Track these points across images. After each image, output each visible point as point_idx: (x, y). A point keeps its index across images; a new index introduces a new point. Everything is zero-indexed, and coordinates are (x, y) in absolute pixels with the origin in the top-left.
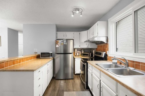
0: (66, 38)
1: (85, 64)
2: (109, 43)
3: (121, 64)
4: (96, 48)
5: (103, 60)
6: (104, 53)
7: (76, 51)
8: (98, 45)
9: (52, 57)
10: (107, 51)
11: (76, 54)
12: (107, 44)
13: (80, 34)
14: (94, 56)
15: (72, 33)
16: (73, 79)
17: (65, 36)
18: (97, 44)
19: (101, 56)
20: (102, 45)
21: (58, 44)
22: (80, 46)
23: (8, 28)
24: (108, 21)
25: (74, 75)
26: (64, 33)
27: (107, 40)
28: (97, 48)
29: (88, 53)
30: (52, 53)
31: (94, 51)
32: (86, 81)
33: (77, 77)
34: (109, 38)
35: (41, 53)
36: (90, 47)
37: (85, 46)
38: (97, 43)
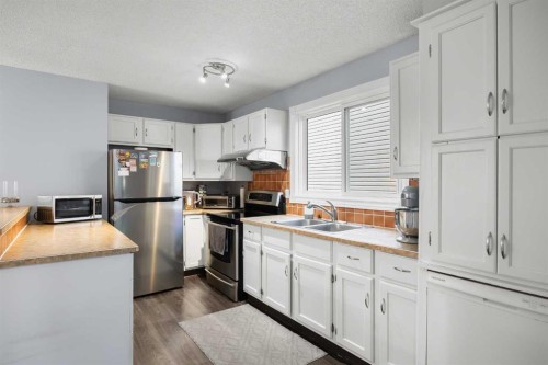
0: (146, 141)
1: (236, 227)
2: (291, 168)
3: (320, 217)
4: (249, 182)
5: (276, 214)
6: (280, 194)
8: (258, 172)
9: (99, 216)
10: (287, 190)
11: (185, 201)
12: (285, 170)
14: (242, 205)
15: (169, 124)
16: (181, 287)
17: (140, 132)
18: (252, 169)
19: (269, 203)
20: (271, 172)
21: (128, 164)
22: (194, 174)
24: (287, 112)
26: (138, 121)
27: (287, 161)
28: (250, 179)
29: (227, 198)
30: (100, 200)
31: (242, 191)
32: (237, 278)
33: (193, 281)
34: (290, 155)
35: (57, 201)
36: (232, 177)
37: (214, 174)
38: (255, 167)
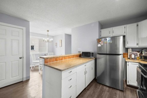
0: (113, 35)
7: (131, 51)
9: (93, 57)
11: (130, 56)
13: (137, 25)
16: (123, 91)
17: (111, 32)
21: (100, 43)
22: (138, 44)
23: (65, 34)
25: (126, 86)
30: (93, 53)
35: (82, 53)
